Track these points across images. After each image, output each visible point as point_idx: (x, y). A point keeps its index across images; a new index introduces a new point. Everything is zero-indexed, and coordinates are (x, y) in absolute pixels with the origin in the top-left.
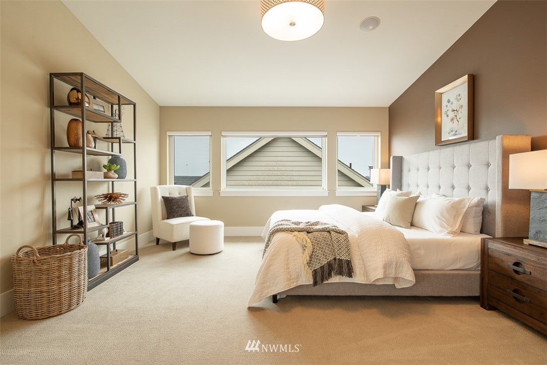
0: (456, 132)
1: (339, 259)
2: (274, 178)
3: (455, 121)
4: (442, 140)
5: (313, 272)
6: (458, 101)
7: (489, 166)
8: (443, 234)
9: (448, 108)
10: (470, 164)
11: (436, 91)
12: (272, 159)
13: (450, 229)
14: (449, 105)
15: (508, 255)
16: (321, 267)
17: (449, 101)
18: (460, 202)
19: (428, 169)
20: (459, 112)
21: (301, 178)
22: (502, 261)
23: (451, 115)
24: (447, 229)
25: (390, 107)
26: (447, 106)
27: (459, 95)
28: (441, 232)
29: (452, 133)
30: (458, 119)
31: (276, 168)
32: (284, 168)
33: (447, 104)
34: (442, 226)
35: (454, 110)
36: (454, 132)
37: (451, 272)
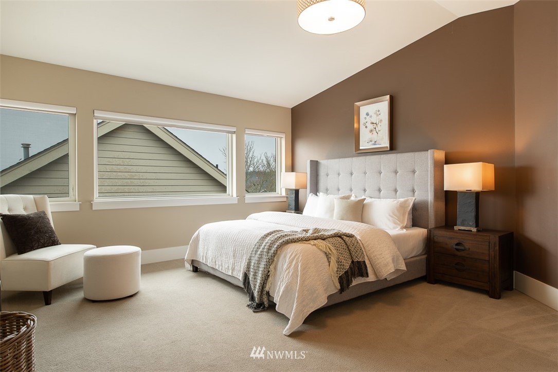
0: (375, 142)
1: (357, 261)
2: (120, 182)
3: (374, 132)
4: (361, 148)
5: (339, 279)
6: (377, 115)
7: (415, 173)
8: (397, 229)
9: (366, 121)
10: (396, 170)
11: (356, 103)
12: (116, 154)
13: (402, 225)
14: (368, 117)
15: (451, 238)
16: (346, 272)
17: (367, 114)
18: (405, 202)
19: (352, 174)
20: (379, 126)
21: (160, 183)
22: (446, 244)
23: (370, 127)
24: (399, 225)
25: (292, 109)
26: (365, 118)
27: (379, 111)
28: (394, 228)
29: (371, 143)
30: (377, 131)
31: (122, 168)
32: (134, 169)
33: (365, 116)
34: (395, 223)
35: (373, 123)
36: (373, 142)
37: (412, 259)
